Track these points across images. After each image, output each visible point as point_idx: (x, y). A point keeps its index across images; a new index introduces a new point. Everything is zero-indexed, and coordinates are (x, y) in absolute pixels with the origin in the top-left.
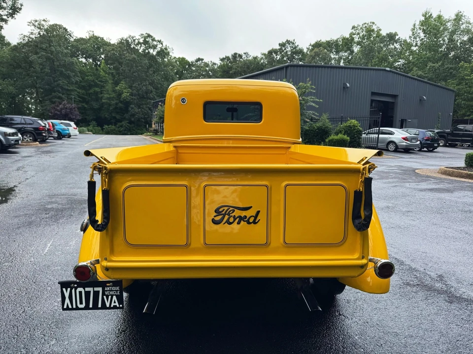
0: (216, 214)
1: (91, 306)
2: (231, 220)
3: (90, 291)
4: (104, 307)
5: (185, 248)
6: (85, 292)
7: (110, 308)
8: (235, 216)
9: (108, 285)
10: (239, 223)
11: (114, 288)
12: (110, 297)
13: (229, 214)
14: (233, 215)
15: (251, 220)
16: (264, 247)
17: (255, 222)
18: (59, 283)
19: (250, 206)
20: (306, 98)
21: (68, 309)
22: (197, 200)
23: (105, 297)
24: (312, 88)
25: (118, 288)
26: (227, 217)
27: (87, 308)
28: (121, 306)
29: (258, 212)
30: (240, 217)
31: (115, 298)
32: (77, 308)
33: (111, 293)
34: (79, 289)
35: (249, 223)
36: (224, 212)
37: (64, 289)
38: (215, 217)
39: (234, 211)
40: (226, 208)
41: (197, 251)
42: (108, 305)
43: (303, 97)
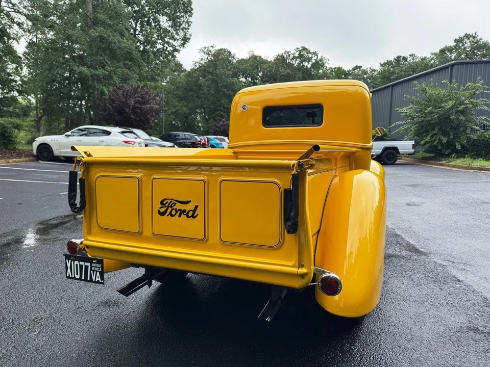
0: (161, 206)
1: (83, 278)
2: (174, 213)
3: (82, 265)
4: (91, 281)
5: (138, 235)
6: (80, 265)
7: (95, 282)
8: (176, 209)
9: (94, 261)
10: (180, 216)
11: (98, 265)
12: (95, 272)
13: (171, 207)
14: (175, 207)
15: (190, 214)
16: (202, 242)
17: (193, 217)
18: (64, 255)
19: (190, 200)
20: (475, 101)
21: (69, 277)
22: (147, 193)
23: (92, 271)
24: (484, 89)
25: (100, 266)
26: (170, 209)
27: (80, 279)
28: (102, 281)
29: (196, 207)
30: (180, 210)
31: (98, 273)
32: (75, 278)
33: (96, 269)
34: (76, 262)
35: (188, 217)
36: (167, 205)
37: (67, 260)
38: (160, 208)
39: (175, 204)
40: (169, 201)
41: (147, 240)
42: (94, 280)
43: (471, 100)
